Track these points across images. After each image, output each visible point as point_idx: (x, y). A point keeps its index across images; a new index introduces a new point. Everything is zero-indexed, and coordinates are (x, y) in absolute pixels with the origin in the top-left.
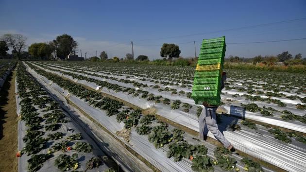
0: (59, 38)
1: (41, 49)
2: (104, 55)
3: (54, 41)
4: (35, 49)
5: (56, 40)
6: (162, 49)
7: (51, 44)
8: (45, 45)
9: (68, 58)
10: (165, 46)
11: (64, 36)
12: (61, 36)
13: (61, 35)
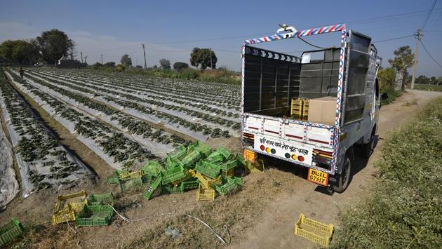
0: (46, 35)
1: (17, 49)
2: (127, 60)
3: (38, 38)
4: (8, 48)
5: (40, 36)
6: (192, 54)
7: (34, 42)
8: (24, 43)
9: (59, 63)
10: (196, 51)
11: (53, 31)
12: (49, 32)
13: (49, 30)
